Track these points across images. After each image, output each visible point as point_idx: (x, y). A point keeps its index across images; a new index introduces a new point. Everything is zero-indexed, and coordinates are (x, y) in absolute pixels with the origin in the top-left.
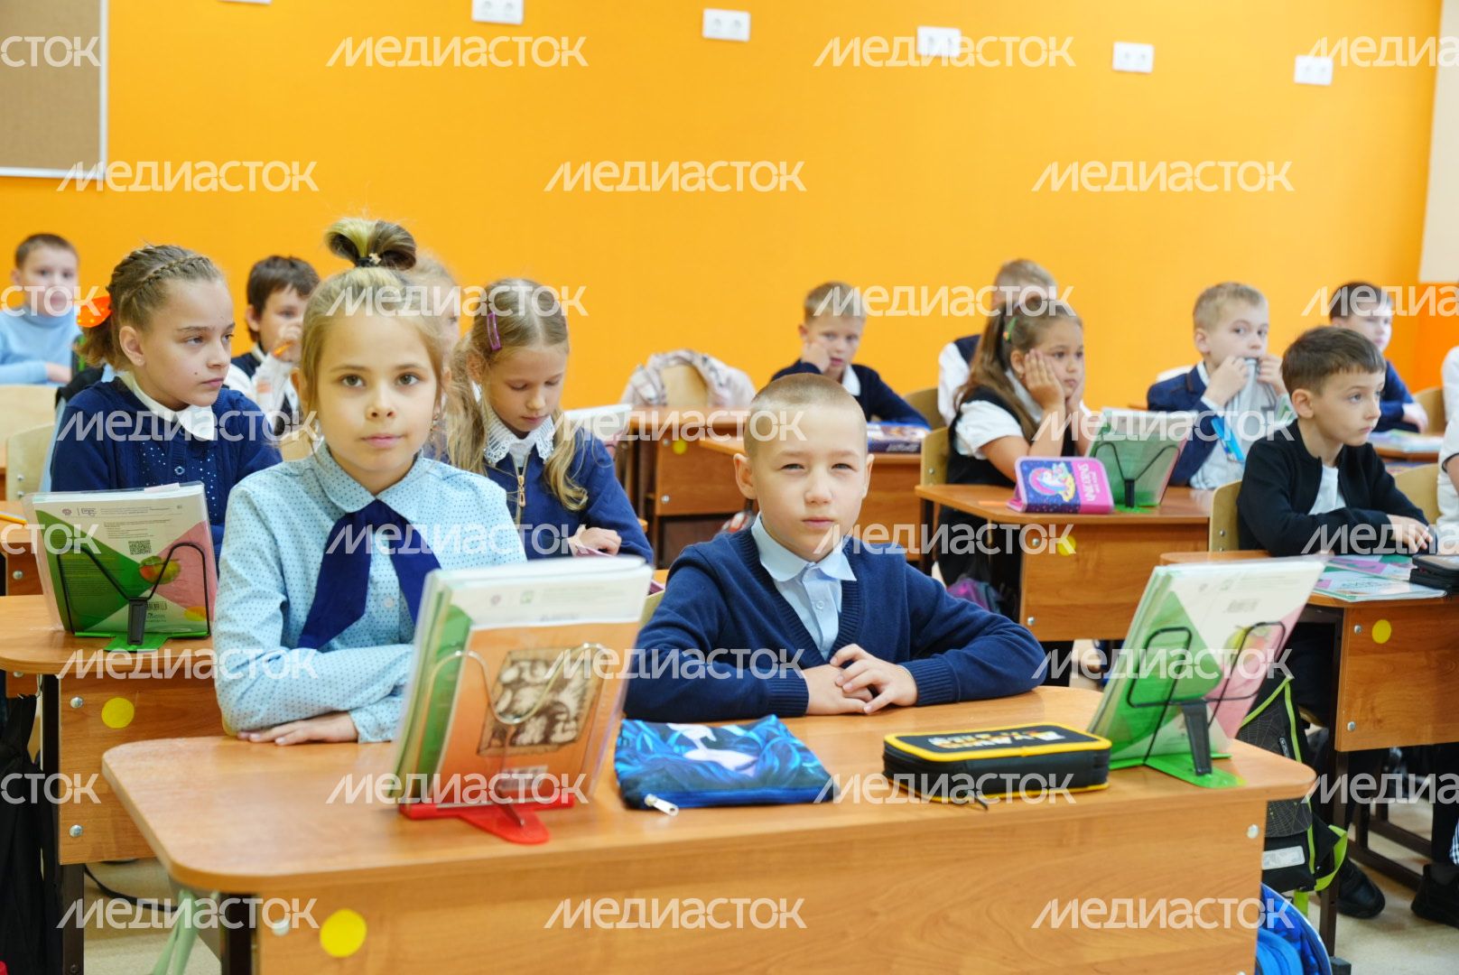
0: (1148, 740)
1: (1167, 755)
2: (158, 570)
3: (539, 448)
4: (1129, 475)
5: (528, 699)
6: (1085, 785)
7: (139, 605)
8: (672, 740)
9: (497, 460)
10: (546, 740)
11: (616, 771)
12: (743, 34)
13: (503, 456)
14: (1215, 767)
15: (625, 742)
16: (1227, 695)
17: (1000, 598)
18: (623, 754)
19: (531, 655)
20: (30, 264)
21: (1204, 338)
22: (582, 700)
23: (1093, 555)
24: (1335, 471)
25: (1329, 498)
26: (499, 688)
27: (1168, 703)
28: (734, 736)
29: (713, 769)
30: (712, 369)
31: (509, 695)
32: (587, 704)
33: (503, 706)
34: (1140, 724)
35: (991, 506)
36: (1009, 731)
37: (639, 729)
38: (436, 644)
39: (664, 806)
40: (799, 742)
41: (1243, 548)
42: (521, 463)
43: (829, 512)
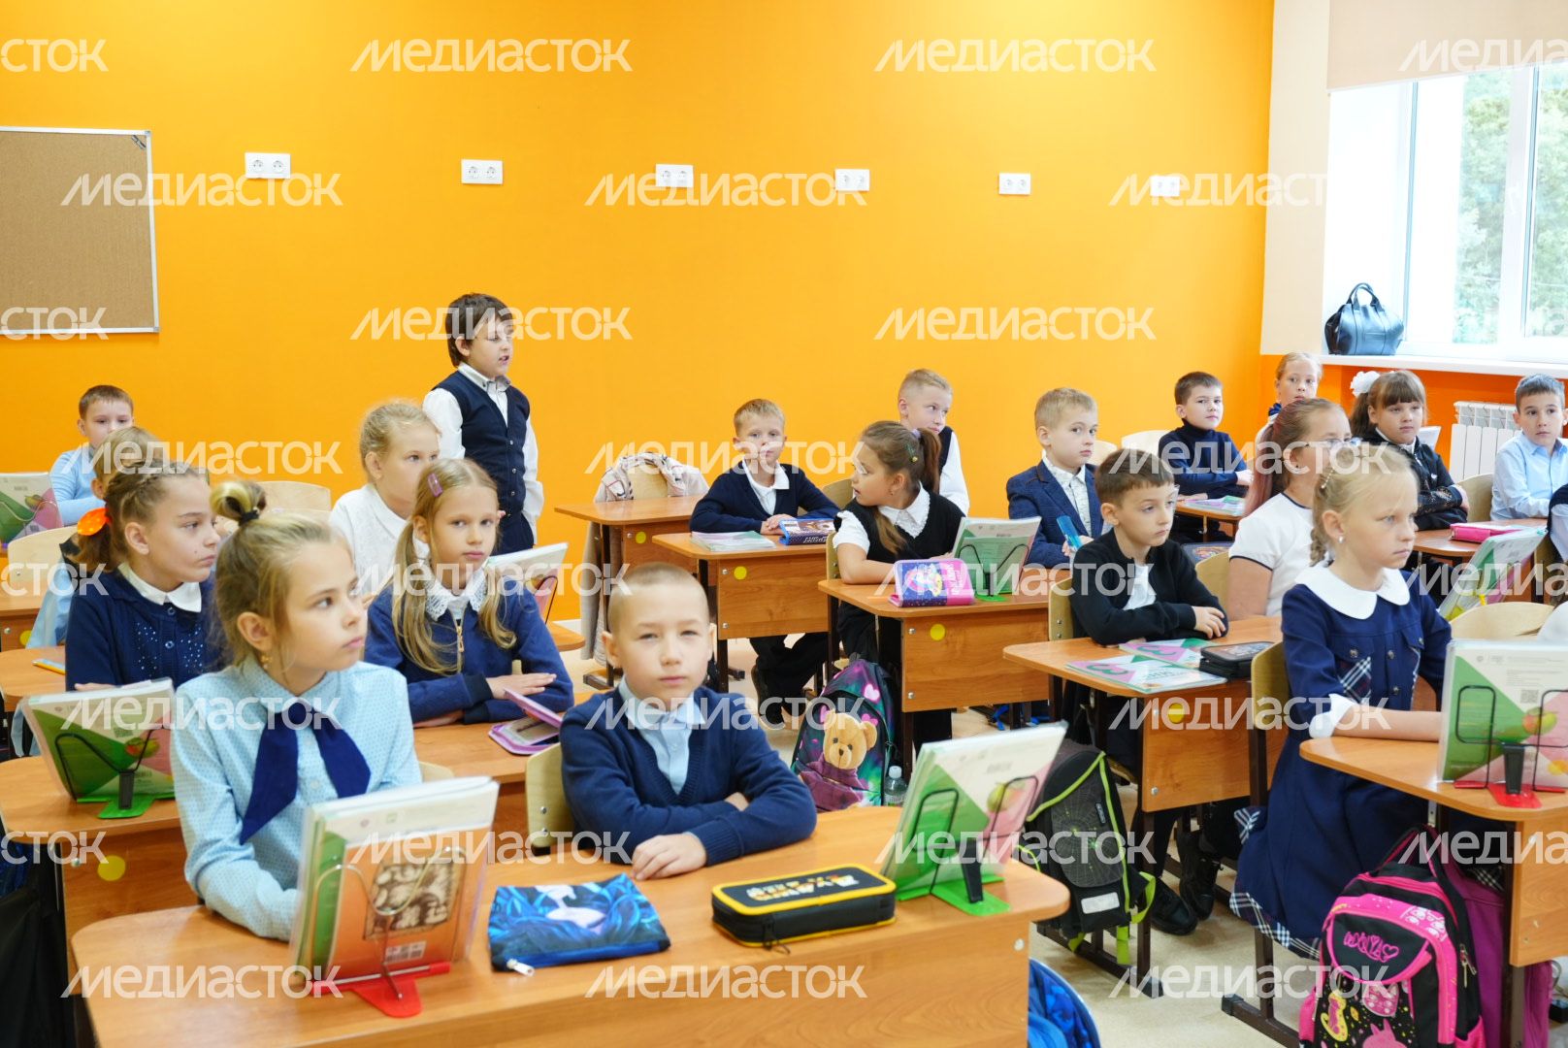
0: (932, 874)
1: (949, 883)
2: (140, 748)
3: (472, 603)
4: (988, 570)
5: (401, 894)
6: (874, 921)
7: (127, 775)
8: (538, 902)
9: (438, 616)
10: (421, 922)
11: (489, 934)
13: (443, 612)
14: (986, 893)
15: (498, 908)
16: (997, 832)
17: (887, 675)
18: (496, 919)
20: (90, 416)
21: (1046, 434)
22: (448, 890)
23: (960, 638)
24: (1146, 567)
25: (1142, 593)
26: (376, 889)
28: (588, 892)
29: (567, 929)
30: (670, 467)
31: (384, 893)
32: (453, 893)
33: (380, 901)
35: (876, 601)
36: (815, 876)
37: (511, 895)
38: (318, 862)
39: (522, 968)
40: (643, 898)
41: (1076, 636)
42: (458, 615)
43: (681, 671)
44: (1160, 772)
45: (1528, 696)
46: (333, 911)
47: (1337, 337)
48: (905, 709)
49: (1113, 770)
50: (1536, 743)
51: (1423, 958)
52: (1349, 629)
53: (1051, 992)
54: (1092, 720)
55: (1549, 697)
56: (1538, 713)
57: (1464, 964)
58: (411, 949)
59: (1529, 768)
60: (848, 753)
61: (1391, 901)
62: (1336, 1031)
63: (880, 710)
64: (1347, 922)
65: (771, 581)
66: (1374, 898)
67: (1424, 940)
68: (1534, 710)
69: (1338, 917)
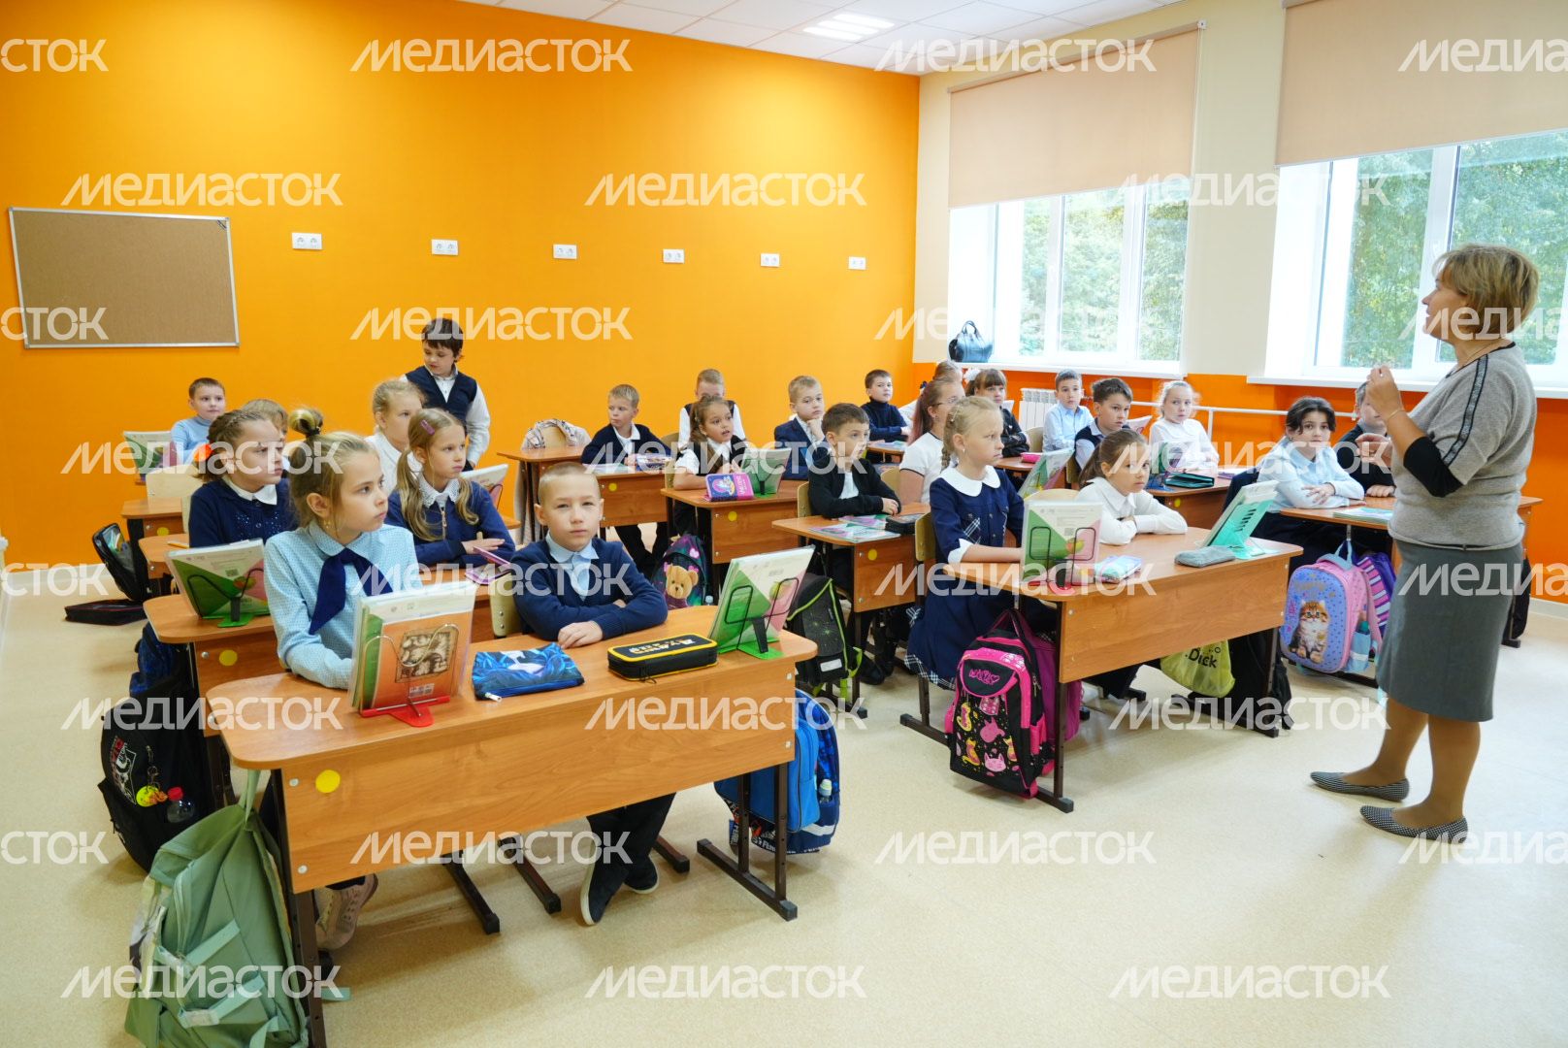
0: (737, 637)
1: (748, 643)
2: (243, 583)
3: (451, 498)
4: (761, 479)
5: (418, 654)
6: (704, 664)
7: (236, 601)
8: (502, 661)
9: (430, 505)
10: (431, 671)
11: (473, 679)
12: (574, 256)
13: (433, 503)
14: (771, 646)
15: (477, 665)
16: (775, 612)
18: (476, 671)
19: (417, 633)
20: (196, 396)
22: (447, 650)
23: (746, 519)
25: (850, 491)
26: (402, 651)
27: (743, 622)
28: (533, 654)
29: (521, 675)
30: (567, 428)
31: (408, 653)
32: (450, 653)
33: (405, 658)
34: (735, 630)
35: (694, 499)
36: (669, 640)
37: (484, 655)
38: (365, 633)
39: (495, 697)
40: (566, 656)
41: (813, 515)
42: (442, 505)
43: (584, 526)
44: (864, 589)
45: (1068, 531)
46: (376, 665)
47: (956, 352)
48: (714, 562)
49: (838, 592)
50: (1073, 558)
51: (1012, 681)
52: (967, 502)
55: (1079, 532)
56: (1073, 541)
57: (1034, 684)
58: (425, 689)
60: (681, 589)
61: (995, 651)
62: (966, 726)
63: (699, 563)
64: (971, 664)
65: (631, 492)
66: (985, 650)
67: (1013, 671)
68: (1072, 539)
69: (966, 662)
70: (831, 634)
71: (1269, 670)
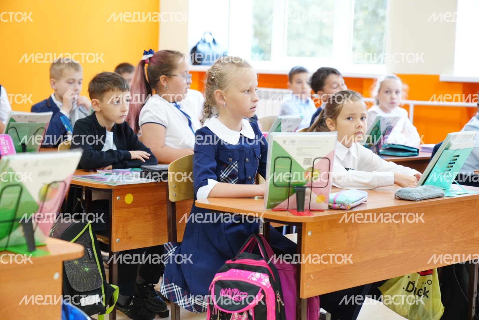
0: (7, 239)
14: (38, 249)
21: (54, 83)
24: (112, 133)
25: (109, 145)
34: (2, 231)
44: (121, 230)
45: (307, 161)
50: (311, 186)
51: (259, 297)
53: (72, 313)
54: (84, 206)
55: (317, 161)
56: (311, 170)
57: (278, 301)
59: (307, 200)
61: (243, 271)
64: (222, 285)
66: (234, 271)
67: (260, 287)
68: (309, 169)
69: (217, 283)
70: (89, 272)
71: (472, 296)
